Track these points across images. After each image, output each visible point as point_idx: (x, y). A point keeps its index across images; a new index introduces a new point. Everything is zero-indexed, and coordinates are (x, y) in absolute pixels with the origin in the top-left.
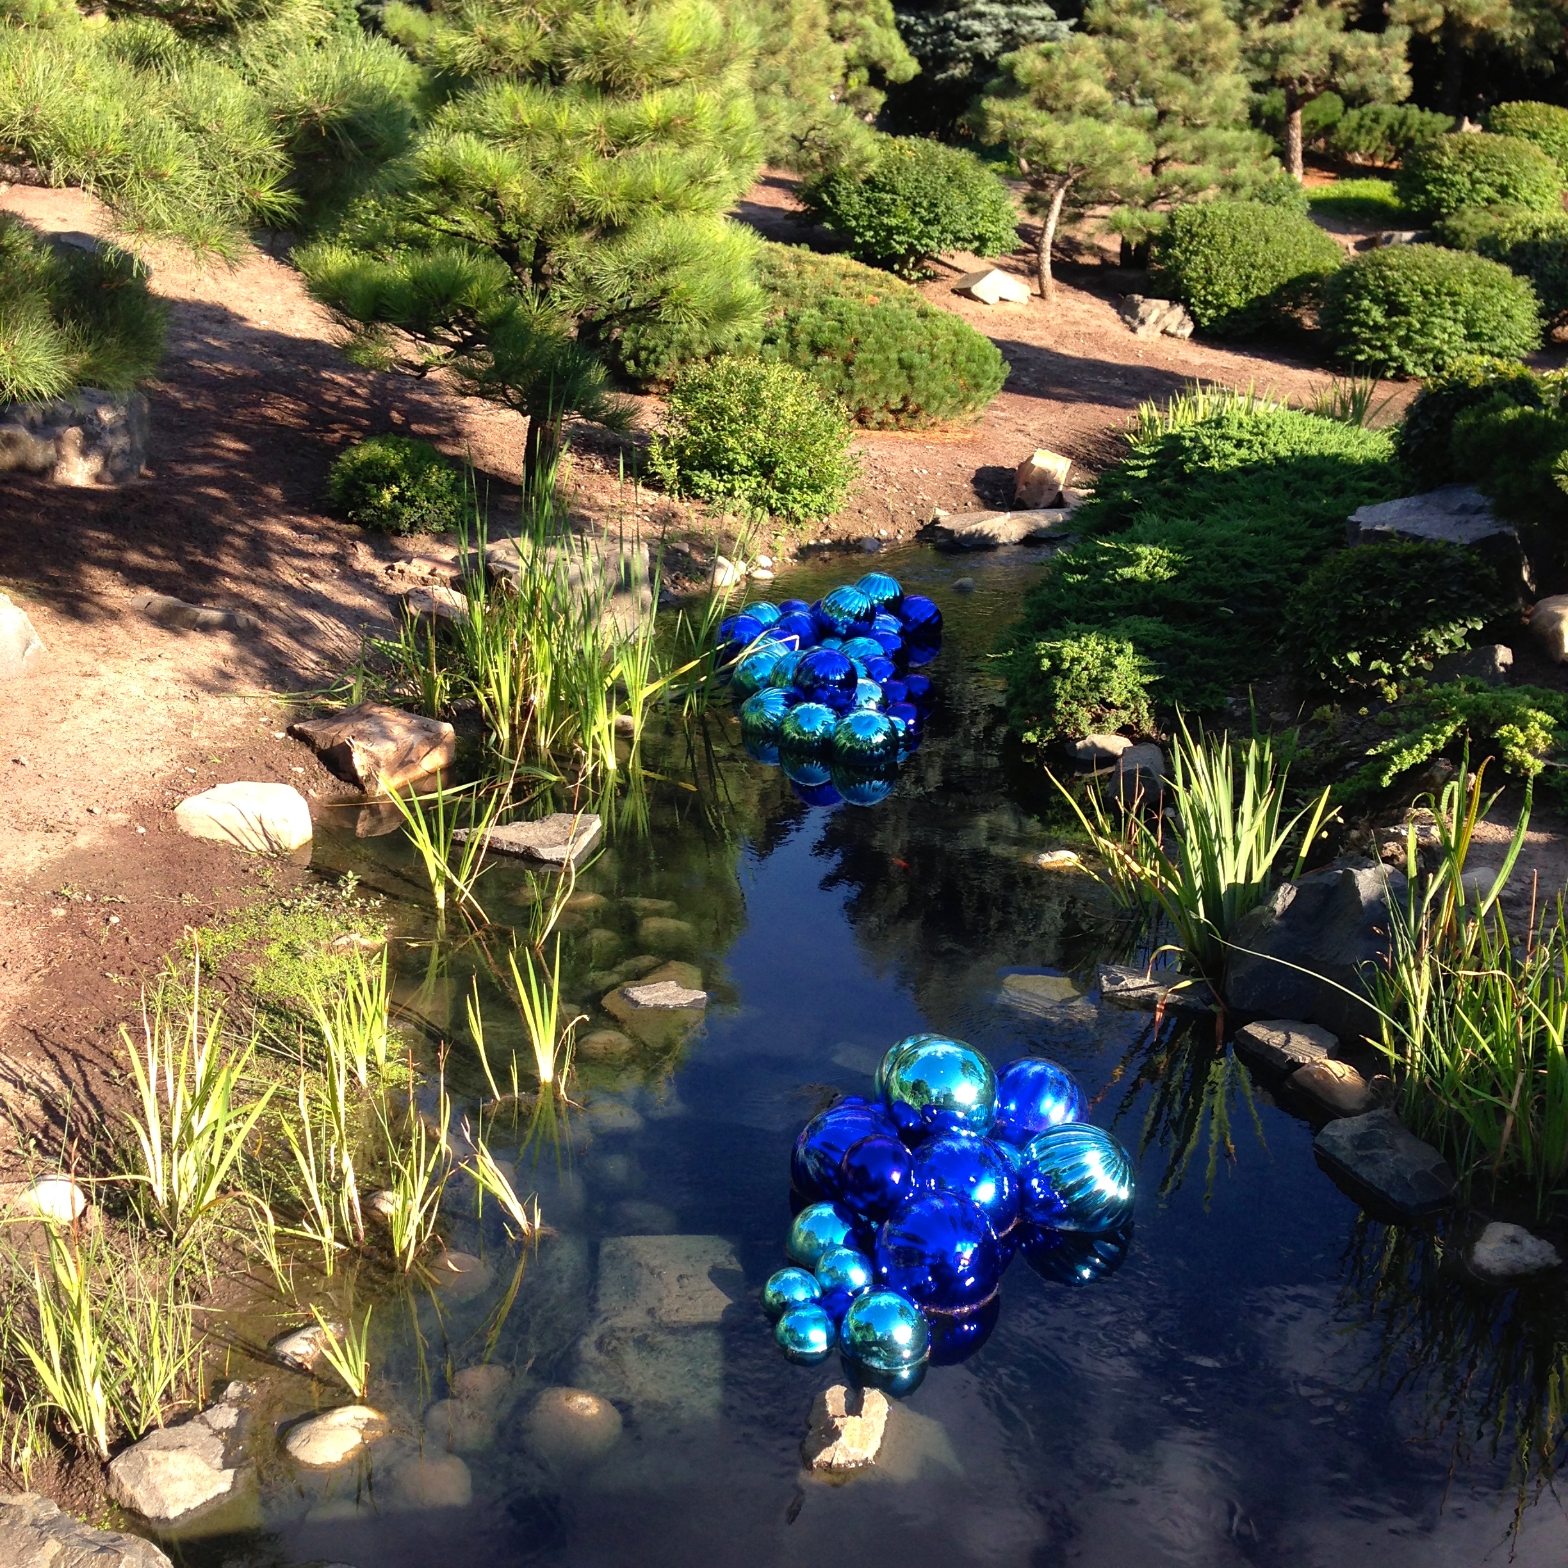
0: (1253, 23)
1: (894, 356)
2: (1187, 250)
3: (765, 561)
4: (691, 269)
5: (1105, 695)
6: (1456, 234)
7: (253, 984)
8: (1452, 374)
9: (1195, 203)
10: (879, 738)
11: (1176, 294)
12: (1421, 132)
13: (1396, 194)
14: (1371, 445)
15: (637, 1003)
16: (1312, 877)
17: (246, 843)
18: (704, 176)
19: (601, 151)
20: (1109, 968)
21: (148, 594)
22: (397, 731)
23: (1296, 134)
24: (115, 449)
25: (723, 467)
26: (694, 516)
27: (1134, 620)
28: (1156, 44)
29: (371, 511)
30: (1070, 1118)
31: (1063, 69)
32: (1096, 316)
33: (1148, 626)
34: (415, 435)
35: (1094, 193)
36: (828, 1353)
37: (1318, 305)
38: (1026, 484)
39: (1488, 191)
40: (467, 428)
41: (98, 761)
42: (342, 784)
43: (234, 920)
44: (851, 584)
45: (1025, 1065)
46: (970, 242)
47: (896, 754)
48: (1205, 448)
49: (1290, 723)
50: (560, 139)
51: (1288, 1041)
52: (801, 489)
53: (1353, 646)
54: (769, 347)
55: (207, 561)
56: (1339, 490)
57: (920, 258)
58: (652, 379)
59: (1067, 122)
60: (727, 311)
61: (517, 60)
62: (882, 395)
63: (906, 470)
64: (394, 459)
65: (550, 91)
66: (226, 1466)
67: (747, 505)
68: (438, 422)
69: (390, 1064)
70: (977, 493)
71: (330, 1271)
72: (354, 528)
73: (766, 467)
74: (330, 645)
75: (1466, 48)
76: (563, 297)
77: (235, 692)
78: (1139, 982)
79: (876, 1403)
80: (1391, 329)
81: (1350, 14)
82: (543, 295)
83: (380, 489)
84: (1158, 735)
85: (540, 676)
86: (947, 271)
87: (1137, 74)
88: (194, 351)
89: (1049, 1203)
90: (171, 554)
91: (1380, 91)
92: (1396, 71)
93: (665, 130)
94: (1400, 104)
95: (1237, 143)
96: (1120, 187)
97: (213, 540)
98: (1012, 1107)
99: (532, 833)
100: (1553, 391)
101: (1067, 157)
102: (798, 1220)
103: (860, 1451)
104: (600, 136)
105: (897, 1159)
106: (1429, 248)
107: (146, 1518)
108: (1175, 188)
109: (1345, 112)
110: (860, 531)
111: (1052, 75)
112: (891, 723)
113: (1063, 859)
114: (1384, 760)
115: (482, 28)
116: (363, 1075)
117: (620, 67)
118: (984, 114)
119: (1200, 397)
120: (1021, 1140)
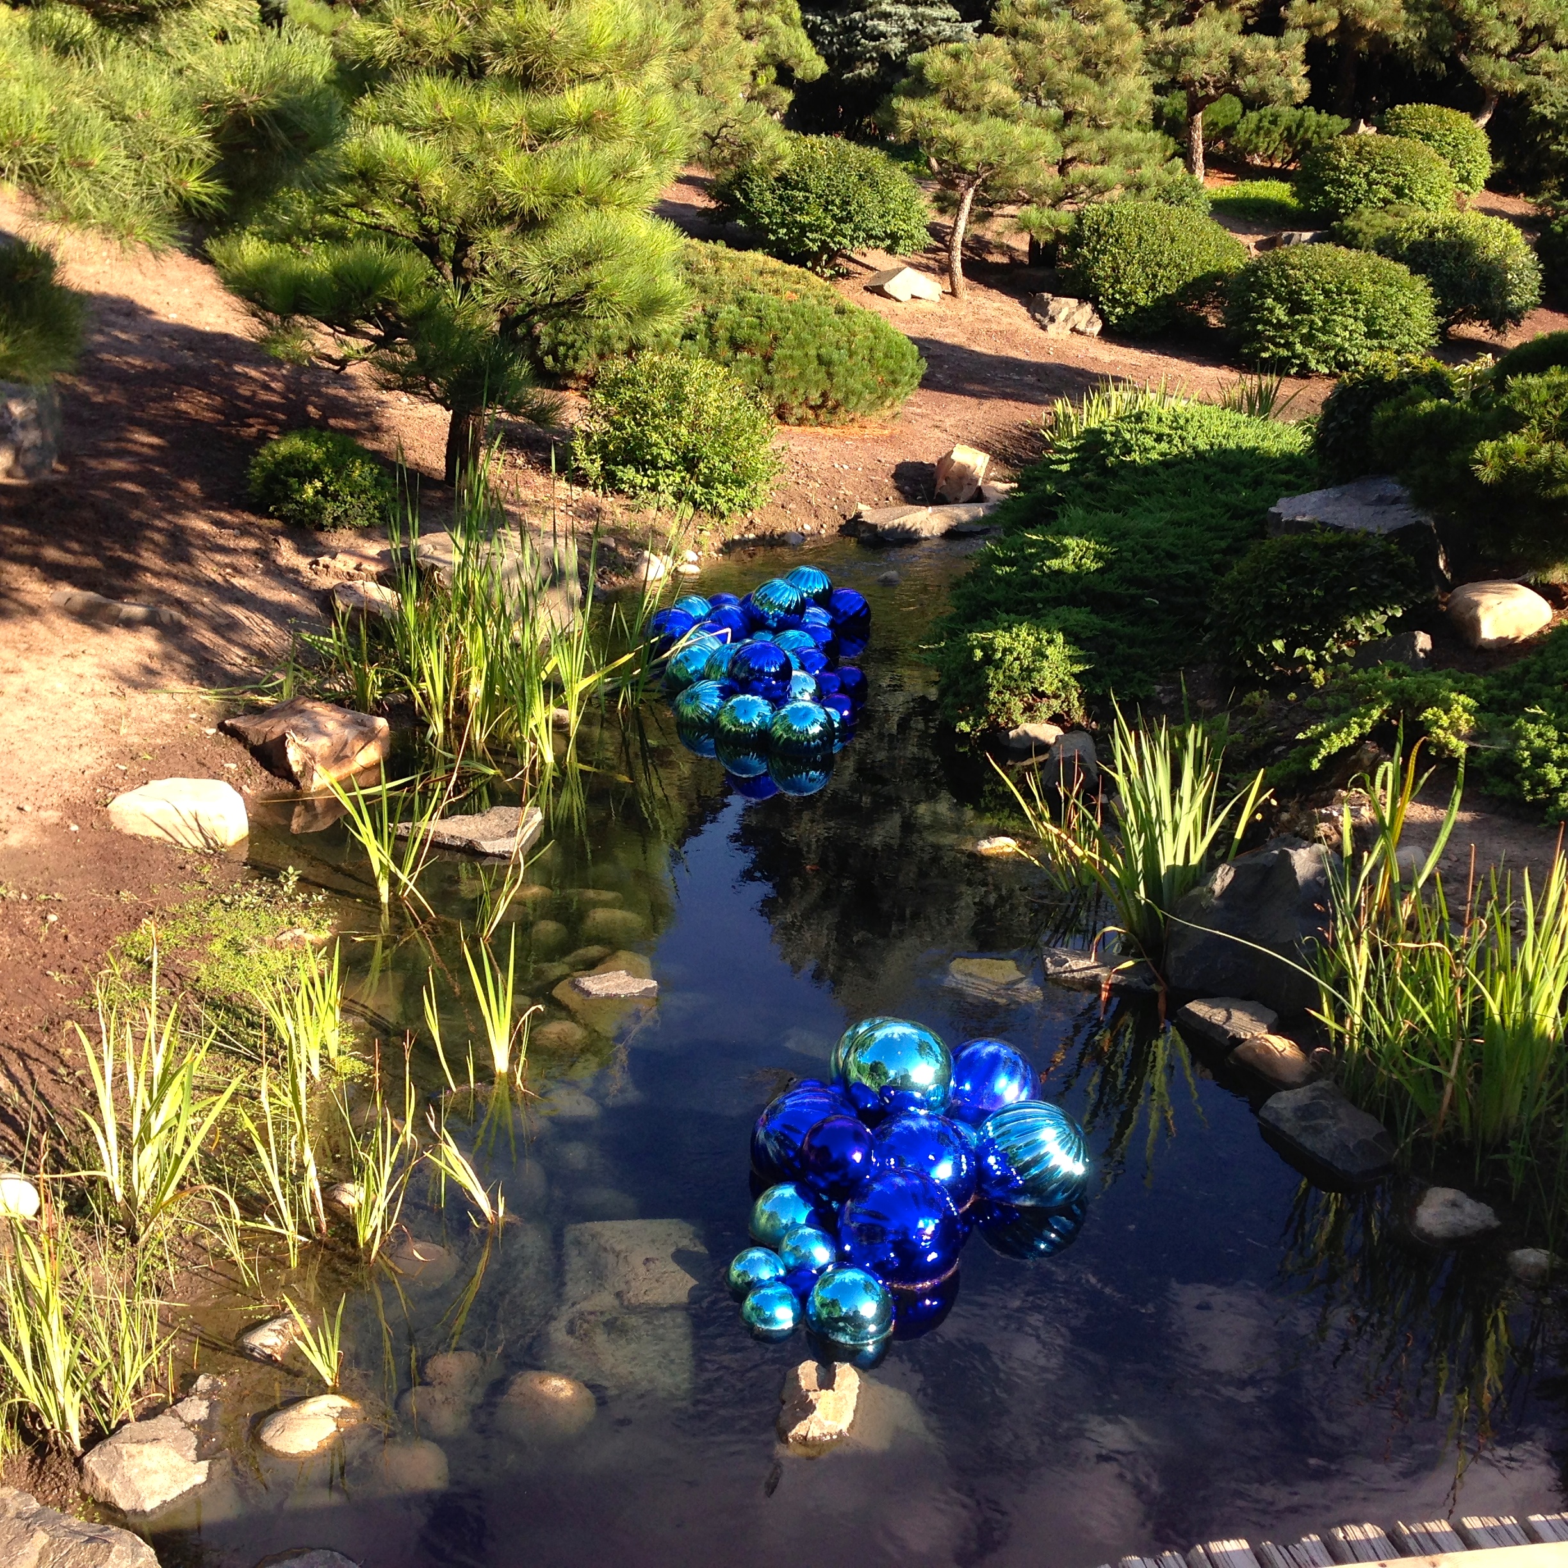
0: (1155, 27)
1: (813, 352)
2: (1095, 249)
3: (690, 555)
4: (615, 264)
5: (1037, 685)
6: (1354, 234)
7: (198, 980)
8: (1367, 368)
9: (1101, 203)
10: (815, 729)
11: (1085, 292)
12: (1318, 134)
13: (1294, 195)
14: (1286, 438)
15: (588, 993)
16: (1246, 858)
17: (181, 839)
18: (627, 171)
19: (523, 146)
20: (1053, 950)
21: (67, 590)
22: (331, 727)
23: (1198, 135)
24: (26, 444)
25: (647, 462)
26: (618, 511)
27: (1063, 611)
28: (1062, 46)
29: (292, 506)
30: (1024, 1096)
31: (971, 69)
32: (1008, 314)
33: (1078, 616)
34: (334, 430)
35: (1002, 193)
36: (794, 1330)
37: (1222, 303)
38: (946, 479)
39: (1384, 192)
40: (385, 423)
41: (26, 758)
42: (277, 780)
43: (174, 916)
44: (781, 577)
45: (978, 1046)
46: (883, 240)
47: (832, 744)
48: (1126, 442)
49: (1219, 709)
50: (481, 133)
51: (1229, 1018)
52: (725, 483)
53: (1278, 633)
54: (689, 342)
55: (126, 556)
56: (1257, 483)
57: (833, 255)
58: (571, 374)
59: (975, 122)
60: (651, 306)
61: (437, 53)
62: (802, 391)
63: (827, 465)
64: (316, 453)
65: (470, 84)
66: (200, 1458)
67: (671, 500)
68: (356, 417)
69: (343, 1058)
70: (897, 488)
71: (294, 1263)
72: (276, 524)
73: (689, 461)
74: (257, 641)
75: (1360, 51)
76: (486, 291)
77: (162, 688)
78: (1083, 963)
79: (847, 1377)
80: (1294, 327)
81: (1247, 17)
82: (466, 288)
83: (302, 483)
84: (1089, 724)
85: (474, 670)
86: (860, 269)
87: (1043, 76)
88: (102, 344)
89: (1005, 1179)
90: (89, 550)
91: (1280, 93)
92: (1295, 74)
93: (586, 125)
94: (1298, 106)
95: (1142, 146)
96: (1028, 187)
97: (132, 536)
98: (967, 1087)
99: (473, 827)
100: (1464, 384)
101: (977, 157)
102: (760, 1202)
103: (834, 1423)
104: (521, 130)
105: (858, 1138)
106: (1329, 247)
107: (122, 1511)
108: (1082, 188)
109: (1243, 115)
110: (784, 525)
111: (961, 76)
112: (827, 714)
113: (1003, 845)
114: (1314, 744)
115: (401, 21)
116: (316, 1070)
117: (541, 61)
118: (894, 113)
119: (1113, 394)
120: (977, 1119)
